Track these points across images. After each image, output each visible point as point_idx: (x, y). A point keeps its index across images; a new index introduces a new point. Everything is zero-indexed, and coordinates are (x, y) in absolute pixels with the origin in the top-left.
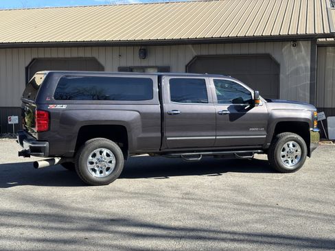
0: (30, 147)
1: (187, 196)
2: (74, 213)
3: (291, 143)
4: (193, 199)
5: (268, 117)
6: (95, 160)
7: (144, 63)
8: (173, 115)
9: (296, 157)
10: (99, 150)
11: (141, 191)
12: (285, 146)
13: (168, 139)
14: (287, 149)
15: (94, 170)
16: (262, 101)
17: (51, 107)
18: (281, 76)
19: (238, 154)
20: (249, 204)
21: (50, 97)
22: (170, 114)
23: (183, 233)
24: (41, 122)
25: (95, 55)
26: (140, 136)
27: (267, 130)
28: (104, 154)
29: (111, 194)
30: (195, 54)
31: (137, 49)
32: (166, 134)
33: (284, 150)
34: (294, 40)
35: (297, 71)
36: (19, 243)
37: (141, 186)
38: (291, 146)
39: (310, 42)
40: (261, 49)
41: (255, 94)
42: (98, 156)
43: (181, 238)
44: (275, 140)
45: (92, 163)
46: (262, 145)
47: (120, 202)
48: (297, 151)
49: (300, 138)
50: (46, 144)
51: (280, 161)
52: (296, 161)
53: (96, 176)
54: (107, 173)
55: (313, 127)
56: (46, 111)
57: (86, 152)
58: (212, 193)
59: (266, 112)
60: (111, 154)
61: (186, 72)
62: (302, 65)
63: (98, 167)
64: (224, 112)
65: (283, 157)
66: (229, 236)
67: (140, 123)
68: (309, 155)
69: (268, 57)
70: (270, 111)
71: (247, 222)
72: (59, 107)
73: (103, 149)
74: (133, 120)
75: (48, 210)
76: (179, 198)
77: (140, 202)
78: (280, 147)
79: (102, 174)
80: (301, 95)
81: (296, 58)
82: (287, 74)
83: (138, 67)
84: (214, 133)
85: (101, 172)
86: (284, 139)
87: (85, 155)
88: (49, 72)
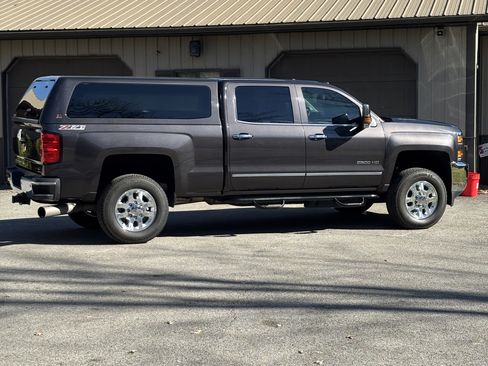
0: (33, 186)
1: (261, 253)
2: (102, 270)
3: (422, 185)
4: (267, 256)
5: (386, 145)
6: (126, 206)
7: (198, 64)
8: (241, 141)
9: (430, 205)
10: (133, 191)
11: (194, 249)
12: (412, 188)
13: (234, 176)
14: (416, 193)
15: (125, 221)
16: (375, 119)
17: (63, 127)
18: (420, 84)
19: (340, 199)
20: (346, 261)
21: (61, 113)
22: (238, 139)
23: (250, 286)
24: (49, 149)
25: (117, 51)
26: (192, 171)
27: (384, 164)
28: (140, 197)
29: (151, 252)
30: (281, 48)
31: (187, 41)
32: (231, 169)
33: (410, 194)
34: (439, 25)
35: (444, 76)
36: (37, 295)
37: (194, 244)
38: (421, 188)
39: (465, 28)
40: (387, 41)
41: (364, 108)
42: (131, 200)
43: (247, 290)
44: (396, 179)
45: (122, 210)
46: (376, 187)
47: (165, 260)
48: (431, 196)
49: (435, 177)
50: (56, 182)
51: (405, 212)
52: (430, 211)
53: (127, 229)
54: (144, 225)
55: (456, 161)
56: (55, 134)
57: (114, 195)
58: (298, 250)
59: (383, 136)
60: (151, 198)
61: (267, 77)
62: (453, 65)
63: (131, 216)
64: (318, 136)
65: (410, 204)
66: (309, 288)
67: (193, 154)
68: (450, 202)
69: (398, 53)
70: (389, 136)
71: (338, 277)
72: (74, 127)
73: (138, 191)
74: (181, 148)
75: (65, 267)
76: (248, 256)
77: (193, 260)
78: (404, 189)
79: (137, 228)
80: (451, 114)
81: (444, 54)
82: (430, 79)
83: (189, 70)
84: (303, 168)
85: (135, 224)
86: (410, 177)
87: (112, 200)
88: (58, 77)
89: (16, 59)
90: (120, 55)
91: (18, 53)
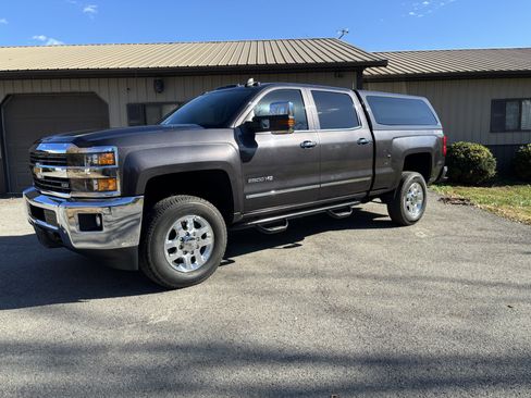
89: (8, 96)
90: (97, 92)
91: (10, 91)
